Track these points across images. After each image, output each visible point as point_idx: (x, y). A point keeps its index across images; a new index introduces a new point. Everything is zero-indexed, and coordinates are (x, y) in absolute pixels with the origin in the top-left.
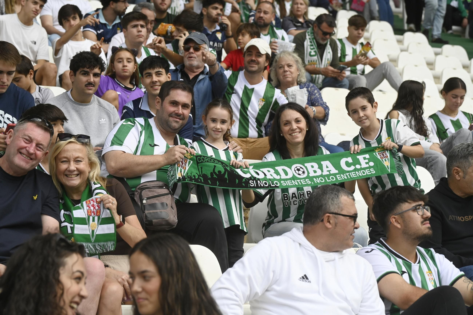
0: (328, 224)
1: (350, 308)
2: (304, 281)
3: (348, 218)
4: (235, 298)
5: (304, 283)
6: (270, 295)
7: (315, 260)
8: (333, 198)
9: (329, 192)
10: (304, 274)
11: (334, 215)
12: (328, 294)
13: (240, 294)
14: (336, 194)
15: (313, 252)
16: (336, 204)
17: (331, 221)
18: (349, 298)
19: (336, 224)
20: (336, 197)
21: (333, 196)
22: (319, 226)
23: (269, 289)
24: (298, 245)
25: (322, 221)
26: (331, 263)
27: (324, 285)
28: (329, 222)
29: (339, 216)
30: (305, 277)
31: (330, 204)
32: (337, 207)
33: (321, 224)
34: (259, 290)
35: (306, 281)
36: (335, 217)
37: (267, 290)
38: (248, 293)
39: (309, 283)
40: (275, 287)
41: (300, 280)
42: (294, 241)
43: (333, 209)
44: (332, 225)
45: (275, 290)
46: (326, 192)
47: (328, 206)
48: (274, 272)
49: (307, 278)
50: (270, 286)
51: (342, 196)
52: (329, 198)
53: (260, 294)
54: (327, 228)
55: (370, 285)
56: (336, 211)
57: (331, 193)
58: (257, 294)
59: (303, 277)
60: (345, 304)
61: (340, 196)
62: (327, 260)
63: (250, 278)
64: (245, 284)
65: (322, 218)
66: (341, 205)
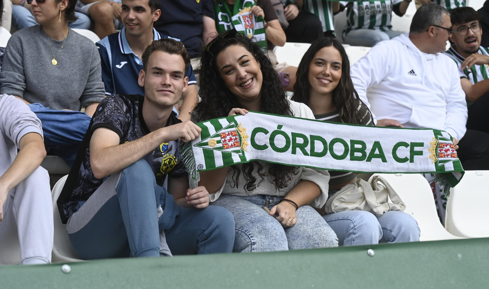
0: (431, 33)
1: (443, 95)
2: (411, 74)
3: (446, 30)
4: (361, 84)
5: (411, 77)
6: (385, 84)
7: (419, 59)
8: (437, 14)
9: (434, 10)
10: (412, 69)
11: (436, 27)
12: (428, 84)
13: (365, 81)
14: (439, 12)
15: (418, 53)
16: (439, 19)
17: (434, 32)
18: (443, 88)
19: (437, 34)
20: (439, 13)
21: (437, 12)
22: (424, 34)
23: (385, 79)
24: (406, 47)
25: (427, 31)
26: (430, 61)
27: (426, 78)
28: (432, 32)
29: (440, 28)
30: (412, 72)
31: (435, 19)
32: (439, 21)
33: (425, 33)
34: (378, 79)
35: (413, 75)
36: (437, 29)
37: (383, 80)
38: (370, 82)
39: (415, 76)
40: (389, 78)
41: (409, 74)
42: (403, 44)
43: (436, 23)
44: (434, 35)
45: (389, 81)
46: (432, 10)
47: (433, 21)
48: (389, 67)
49: (414, 73)
50: (386, 77)
51: (443, 13)
52: (434, 14)
53: (378, 83)
54: (430, 37)
55: (456, 79)
56: (438, 24)
57: (436, 10)
58: (376, 82)
59: (411, 72)
60: (440, 92)
61: (442, 13)
62: (427, 59)
63: (372, 70)
64: (368, 75)
65: (427, 29)
66: (442, 20)
